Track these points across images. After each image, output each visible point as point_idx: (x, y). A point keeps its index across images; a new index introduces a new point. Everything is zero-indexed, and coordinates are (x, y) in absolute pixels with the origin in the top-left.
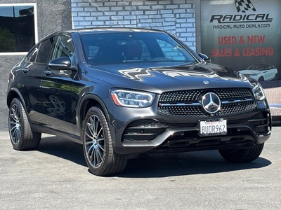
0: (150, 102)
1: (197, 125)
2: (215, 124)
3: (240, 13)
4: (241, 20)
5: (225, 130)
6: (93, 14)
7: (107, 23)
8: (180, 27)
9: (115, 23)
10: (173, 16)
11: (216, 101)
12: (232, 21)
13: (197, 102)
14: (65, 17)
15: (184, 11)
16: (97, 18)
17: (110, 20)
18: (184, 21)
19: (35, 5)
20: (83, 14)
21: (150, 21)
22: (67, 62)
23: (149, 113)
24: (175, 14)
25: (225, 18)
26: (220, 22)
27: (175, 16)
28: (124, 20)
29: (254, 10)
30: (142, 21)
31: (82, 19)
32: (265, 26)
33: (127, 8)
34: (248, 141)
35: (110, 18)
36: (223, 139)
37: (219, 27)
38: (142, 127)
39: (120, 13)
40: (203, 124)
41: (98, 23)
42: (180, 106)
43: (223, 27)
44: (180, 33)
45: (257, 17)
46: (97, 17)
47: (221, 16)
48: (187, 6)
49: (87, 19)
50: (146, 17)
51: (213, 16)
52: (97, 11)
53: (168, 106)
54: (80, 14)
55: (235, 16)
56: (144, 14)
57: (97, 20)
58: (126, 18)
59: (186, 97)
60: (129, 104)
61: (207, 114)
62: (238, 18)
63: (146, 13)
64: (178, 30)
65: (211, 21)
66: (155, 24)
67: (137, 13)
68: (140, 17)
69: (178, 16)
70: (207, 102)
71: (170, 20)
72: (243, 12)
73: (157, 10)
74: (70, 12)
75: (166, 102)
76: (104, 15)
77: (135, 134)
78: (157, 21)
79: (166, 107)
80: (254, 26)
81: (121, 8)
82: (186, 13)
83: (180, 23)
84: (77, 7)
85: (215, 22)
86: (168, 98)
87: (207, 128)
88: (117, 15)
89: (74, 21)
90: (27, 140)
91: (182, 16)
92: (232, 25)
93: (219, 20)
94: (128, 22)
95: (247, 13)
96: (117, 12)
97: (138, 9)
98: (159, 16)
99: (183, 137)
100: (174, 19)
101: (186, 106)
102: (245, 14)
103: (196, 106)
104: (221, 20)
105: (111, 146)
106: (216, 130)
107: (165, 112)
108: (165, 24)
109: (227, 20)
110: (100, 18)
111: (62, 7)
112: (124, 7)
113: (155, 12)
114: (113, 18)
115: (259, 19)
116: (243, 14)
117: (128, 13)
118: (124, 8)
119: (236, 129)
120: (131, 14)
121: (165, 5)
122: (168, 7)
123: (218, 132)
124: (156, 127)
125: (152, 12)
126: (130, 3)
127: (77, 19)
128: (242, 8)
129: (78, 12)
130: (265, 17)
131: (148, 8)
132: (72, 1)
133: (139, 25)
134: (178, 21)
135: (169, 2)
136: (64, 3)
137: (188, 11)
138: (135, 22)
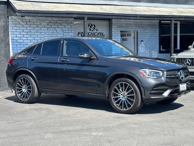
0: (161, 75)
1: (178, 86)
3: (91, 32)
4: (92, 35)
6: (21, 28)
9: (33, 33)
10: (62, 31)
11: (183, 75)
14: (5, 29)
18: (67, 34)
20: (16, 28)
21: (51, 33)
28: (37, 32)
29: (97, 30)
30: (47, 33)
31: (15, 31)
33: (39, 26)
35: (30, 31)
45: (98, 34)
47: (82, 33)
48: (69, 27)
49: (17, 30)
50: (49, 31)
52: (23, 27)
53: (169, 77)
54: (14, 28)
62: (90, 34)
63: (49, 29)
65: (78, 35)
66: (53, 35)
67: (44, 29)
68: (46, 31)
69: (64, 31)
70: (181, 75)
71: (61, 33)
73: (55, 28)
74: (9, 26)
76: (27, 29)
77: (155, 92)
78: (54, 33)
81: (36, 26)
82: (68, 30)
84: (12, 24)
89: (11, 32)
91: (66, 31)
94: (39, 34)
96: (34, 28)
97: (44, 27)
98: (55, 31)
108: (58, 35)
110: (24, 31)
111: (4, 24)
112: (37, 25)
116: (92, 32)
117: (40, 29)
120: (41, 29)
122: (59, 27)
125: (52, 29)
126: (41, 23)
127: (12, 30)
128: (92, 29)
129: (13, 27)
130: (102, 34)
131: (50, 26)
132: (10, 20)
133: (45, 35)
134: (64, 34)
135: (60, 24)
136: (5, 22)
137: (69, 29)
138: (43, 34)
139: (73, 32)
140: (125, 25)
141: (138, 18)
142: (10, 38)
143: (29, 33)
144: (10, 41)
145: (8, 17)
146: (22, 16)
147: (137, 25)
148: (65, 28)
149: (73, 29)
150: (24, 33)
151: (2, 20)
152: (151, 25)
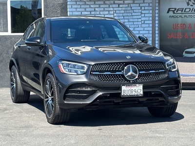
0: (85, 70)
1: (120, 88)
3: (189, 7)
4: (190, 12)
5: (142, 93)
6: (82, 6)
7: (93, 13)
8: (145, 17)
9: (98, 13)
10: (140, 8)
12: (183, 12)
13: (120, 71)
14: (63, 8)
15: (147, 5)
16: (85, 10)
17: (95, 11)
18: (147, 12)
20: (76, 6)
21: (123, 12)
22: (39, 41)
23: (83, 79)
24: (141, 7)
25: (178, 10)
26: (174, 13)
27: (141, 9)
28: (104, 11)
30: (117, 12)
31: (75, 10)
33: (107, 2)
34: (161, 101)
35: (95, 10)
36: (141, 100)
37: (173, 16)
38: (79, 89)
39: (101, 6)
40: (124, 88)
41: (86, 13)
42: (107, 75)
43: (177, 17)
44: (144, 21)
46: (85, 8)
47: (175, 9)
49: (78, 10)
50: (120, 9)
51: (169, 9)
52: (86, 4)
53: (98, 74)
55: (186, 9)
56: (119, 7)
57: (86, 11)
58: (106, 9)
59: (112, 68)
60: (70, 72)
61: (128, 80)
62: (188, 10)
63: (121, 6)
64: (143, 19)
65: (168, 12)
66: (126, 14)
67: (114, 6)
68: (115, 9)
69: (143, 8)
71: (137, 11)
72: (192, 6)
73: (128, 4)
74: (67, 5)
75: (97, 71)
76: (90, 7)
77: (73, 94)
78: (128, 11)
79: (96, 74)
81: (102, 3)
82: (149, 6)
83: (144, 14)
84: (72, 1)
85: (171, 13)
86: (98, 68)
87: (127, 91)
88: (99, 7)
89: (69, 11)
90: (20, 95)
91: (146, 8)
92: (183, 15)
93: (173, 11)
94: (107, 13)
96: (99, 5)
97: (114, 3)
98: (130, 9)
99: (109, 98)
100: (140, 11)
101: (112, 75)
102: (193, 7)
103: (119, 75)
104: (175, 11)
105: (57, 102)
106: (134, 92)
107: (95, 78)
108: (133, 14)
109: (180, 12)
110: (87, 10)
113: (127, 6)
114: (96, 9)
117: (107, 6)
118: (104, 2)
119: (150, 92)
120: (109, 7)
121: (134, 1)
122: (136, 2)
123: (136, 94)
124: (89, 89)
125: (124, 6)
127: (71, 10)
129: (72, 5)
131: (122, 2)
133: (115, 15)
134: (143, 12)
137: (151, 5)
138: (112, 12)
148: (144, 3)
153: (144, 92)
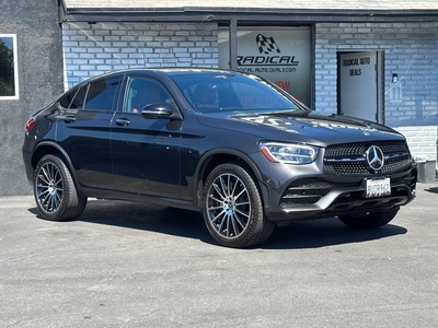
0: (313, 157)
1: (362, 183)
2: (380, 182)
4: (264, 63)
5: (389, 190)
6: (90, 50)
9: (118, 61)
10: (188, 55)
11: (380, 156)
12: (253, 63)
14: (54, 53)
15: (201, 50)
16: (95, 56)
17: (112, 58)
18: (201, 61)
19: (14, 36)
20: (78, 50)
21: (161, 61)
24: (191, 54)
25: (246, 59)
26: (240, 64)
27: (191, 56)
28: (128, 58)
29: (278, 51)
30: (151, 60)
31: (76, 56)
32: (291, 70)
33: (132, 44)
35: (112, 56)
38: (304, 187)
39: (123, 50)
40: (369, 183)
42: (345, 162)
45: (282, 59)
46: (95, 54)
47: (242, 58)
48: (204, 44)
49: (82, 55)
50: (157, 56)
52: (95, 46)
54: (73, 50)
55: (257, 58)
56: (154, 52)
57: (96, 58)
58: (131, 56)
59: (350, 151)
61: (372, 171)
62: (260, 60)
63: (157, 51)
66: (166, 65)
67: (145, 50)
68: (148, 56)
69: (194, 56)
70: (372, 156)
71: (185, 60)
72: (266, 53)
73: (170, 48)
74: (61, 46)
76: (104, 52)
77: (295, 196)
78: (169, 60)
79: (331, 162)
80: (278, 70)
82: (204, 52)
83: (196, 65)
84: (70, 40)
87: (372, 187)
88: (120, 52)
89: (66, 58)
91: (199, 56)
92: (254, 68)
93: (239, 62)
94: (134, 62)
95: (271, 54)
96: (120, 48)
97: (146, 46)
98: (172, 56)
100: (189, 60)
101: (350, 162)
102: (268, 55)
103: (360, 162)
104: (242, 62)
106: (380, 189)
107: (330, 169)
108: (178, 65)
109: (248, 62)
110: (98, 56)
111: (50, 41)
112: (129, 42)
113: (167, 50)
114: (115, 56)
115: (284, 62)
116: (266, 56)
117: (134, 50)
118: (129, 44)
120: (137, 52)
121: (179, 42)
122: (182, 44)
123: (383, 192)
125: (163, 51)
126: (137, 38)
127: (69, 55)
128: (265, 49)
129: (71, 47)
130: (290, 60)
131: (158, 44)
132: (64, 33)
133: (147, 65)
134: (194, 61)
135: (183, 39)
136: (53, 35)
137: (206, 50)
138: (143, 62)
139: (216, 55)
140: (351, 36)
141: (373, 19)
142: (65, 73)
143: (108, 62)
144: (66, 79)
145: (60, 24)
146: (90, 23)
147: (381, 37)
148: (195, 47)
149: (216, 50)
150: (97, 62)
151: (48, 32)
152: (420, 35)
153: (392, 189)
